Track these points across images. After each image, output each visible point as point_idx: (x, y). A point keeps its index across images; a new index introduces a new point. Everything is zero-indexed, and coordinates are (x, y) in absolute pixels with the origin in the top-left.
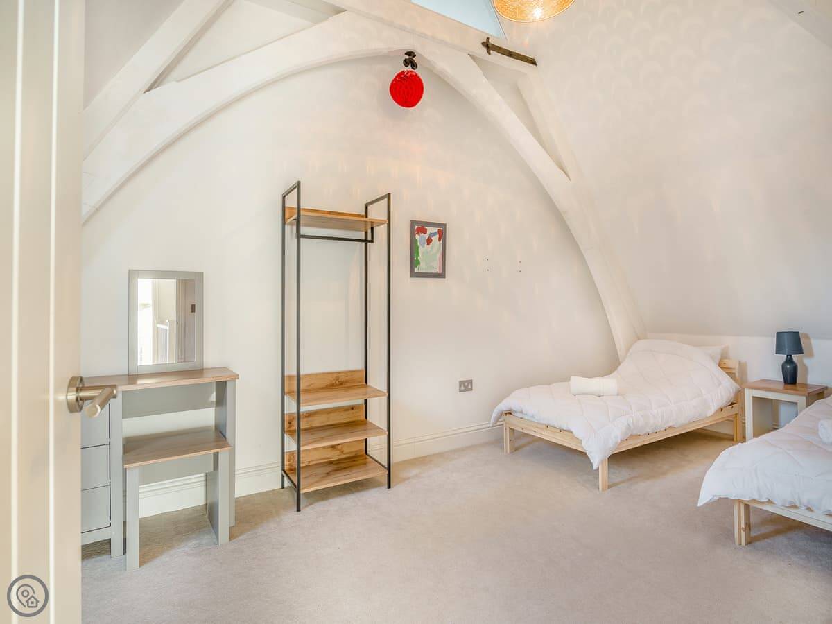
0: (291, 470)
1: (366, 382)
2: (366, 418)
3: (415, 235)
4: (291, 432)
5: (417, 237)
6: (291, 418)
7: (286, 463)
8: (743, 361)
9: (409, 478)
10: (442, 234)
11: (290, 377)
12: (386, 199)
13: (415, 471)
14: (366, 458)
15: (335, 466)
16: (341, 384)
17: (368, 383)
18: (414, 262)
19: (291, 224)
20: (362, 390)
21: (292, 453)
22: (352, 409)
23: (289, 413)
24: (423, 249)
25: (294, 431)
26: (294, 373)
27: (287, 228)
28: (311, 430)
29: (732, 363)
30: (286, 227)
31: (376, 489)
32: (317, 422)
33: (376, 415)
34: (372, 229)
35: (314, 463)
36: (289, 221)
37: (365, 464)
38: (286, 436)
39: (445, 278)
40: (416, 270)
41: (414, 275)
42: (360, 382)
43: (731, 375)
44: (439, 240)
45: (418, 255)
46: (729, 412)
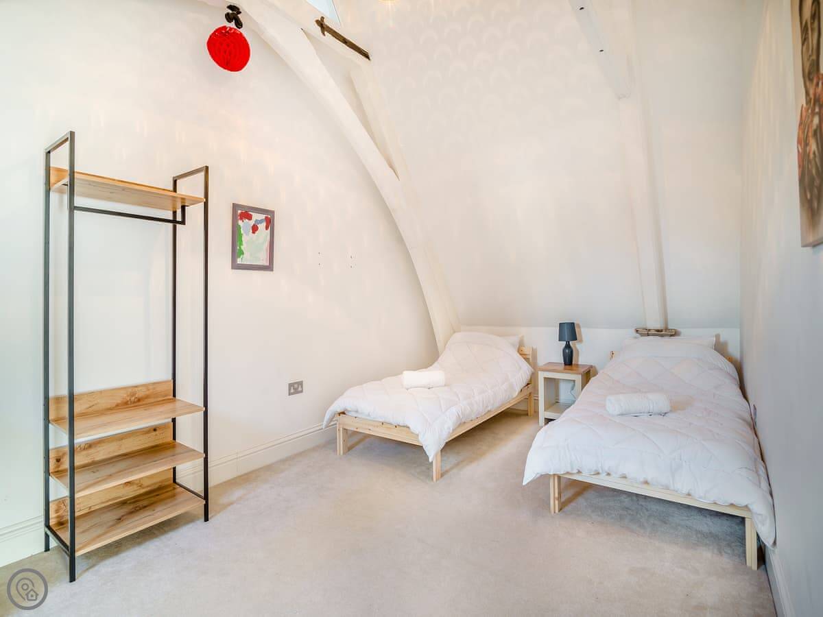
0: (61, 524)
1: (174, 396)
2: (174, 438)
3: (237, 221)
4: (59, 473)
5: (240, 222)
6: (61, 454)
7: (52, 515)
8: (534, 347)
9: (231, 504)
10: (269, 222)
11: (58, 399)
12: (203, 174)
13: (237, 493)
14: (174, 489)
15: (131, 507)
16: (139, 400)
17: (177, 397)
18: (236, 252)
19: (61, 191)
20: (169, 406)
21: (61, 501)
22: (155, 430)
23: (56, 448)
24: (247, 237)
25: (64, 471)
26: (65, 392)
27: (54, 196)
28: (93, 465)
29: (527, 350)
30: (52, 194)
31: (190, 525)
32: (100, 454)
33: (188, 435)
34: (183, 208)
35: (97, 507)
36: (56, 186)
37: (174, 496)
38: (52, 480)
39: (272, 270)
40: (239, 261)
41: (235, 266)
42: (166, 396)
43: (527, 360)
44: (267, 228)
45: (241, 244)
46: (526, 392)
